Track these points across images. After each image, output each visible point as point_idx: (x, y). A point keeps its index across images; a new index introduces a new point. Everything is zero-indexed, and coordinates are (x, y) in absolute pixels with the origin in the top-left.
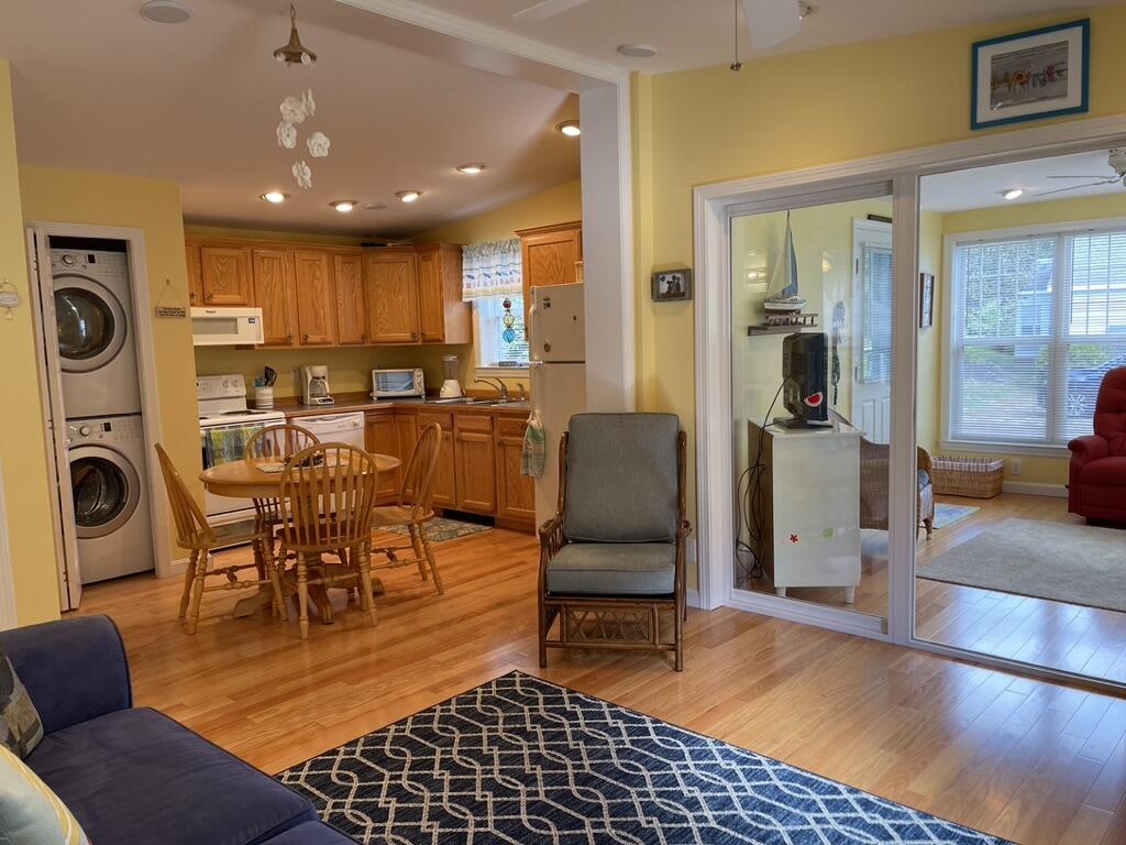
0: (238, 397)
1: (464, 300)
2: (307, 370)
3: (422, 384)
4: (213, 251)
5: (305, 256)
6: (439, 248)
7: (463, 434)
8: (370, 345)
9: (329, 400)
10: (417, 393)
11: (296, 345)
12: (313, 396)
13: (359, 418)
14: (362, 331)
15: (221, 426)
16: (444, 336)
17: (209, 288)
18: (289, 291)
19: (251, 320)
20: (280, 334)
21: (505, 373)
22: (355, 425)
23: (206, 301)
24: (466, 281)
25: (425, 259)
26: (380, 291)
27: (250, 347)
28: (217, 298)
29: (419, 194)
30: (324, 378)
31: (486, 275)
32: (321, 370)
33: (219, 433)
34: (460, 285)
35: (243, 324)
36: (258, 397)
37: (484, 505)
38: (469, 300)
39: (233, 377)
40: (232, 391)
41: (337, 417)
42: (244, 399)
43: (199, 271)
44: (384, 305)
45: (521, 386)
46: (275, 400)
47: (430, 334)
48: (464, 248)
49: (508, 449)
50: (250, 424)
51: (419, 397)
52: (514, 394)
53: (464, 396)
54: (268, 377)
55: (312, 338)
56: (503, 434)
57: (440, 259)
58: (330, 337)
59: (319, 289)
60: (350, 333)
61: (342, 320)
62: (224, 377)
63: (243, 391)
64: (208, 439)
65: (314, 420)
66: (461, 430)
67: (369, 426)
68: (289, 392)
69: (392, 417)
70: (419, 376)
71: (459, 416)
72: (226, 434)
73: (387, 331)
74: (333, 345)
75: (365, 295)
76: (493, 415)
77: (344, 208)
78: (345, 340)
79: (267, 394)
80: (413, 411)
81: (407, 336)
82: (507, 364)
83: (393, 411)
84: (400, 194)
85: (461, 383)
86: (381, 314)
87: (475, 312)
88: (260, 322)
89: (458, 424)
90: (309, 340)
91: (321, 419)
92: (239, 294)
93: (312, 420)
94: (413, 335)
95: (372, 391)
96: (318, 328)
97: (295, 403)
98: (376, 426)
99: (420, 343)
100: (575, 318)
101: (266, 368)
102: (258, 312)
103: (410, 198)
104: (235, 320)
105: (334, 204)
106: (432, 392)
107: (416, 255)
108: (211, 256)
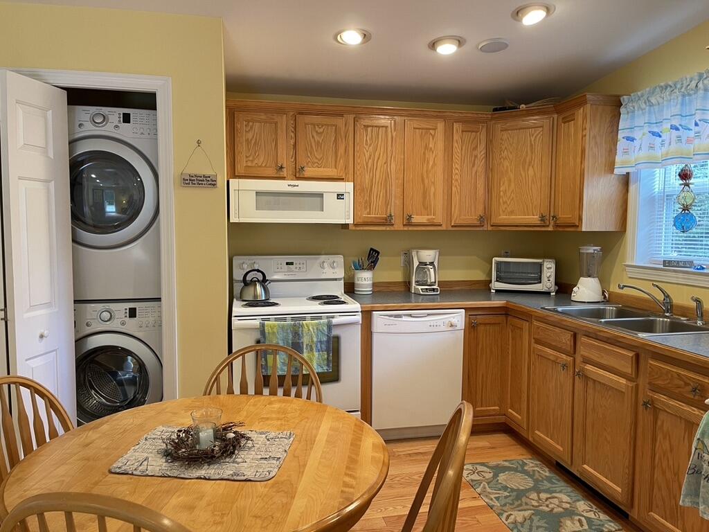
0: (336, 279)
1: (616, 171)
2: (414, 253)
3: (553, 279)
4: (308, 119)
5: (416, 123)
6: (586, 103)
7: (589, 367)
8: (490, 228)
9: (434, 290)
10: (545, 289)
11: (398, 225)
12: (418, 283)
13: (458, 318)
14: (481, 212)
15: (281, 317)
16: (580, 219)
17: (302, 161)
18: (393, 166)
19: (340, 196)
20: (377, 213)
21: (670, 277)
22: (452, 326)
23: (299, 175)
24: (622, 144)
25: (566, 121)
26: (506, 163)
27: (345, 226)
28: (309, 171)
29: (548, 10)
30: (432, 264)
31: (654, 134)
32: (428, 255)
33: (274, 326)
34: (612, 151)
35: (330, 200)
36: (356, 282)
37: (614, 489)
38: (624, 171)
39: (332, 258)
40: (328, 273)
41: (429, 315)
42: (342, 282)
43: (292, 142)
44: (510, 181)
45: (698, 301)
46: (374, 285)
47: (565, 216)
48: (625, 99)
49: (662, 416)
51: (548, 293)
52: (684, 311)
53: (606, 301)
54: (372, 259)
55: (416, 219)
56: (655, 389)
57: (585, 117)
58: (438, 219)
59: (431, 163)
60: (466, 213)
61: (456, 199)
62: (323, 257)
63: (340, 273)
64: (262, 330)
65: (399, 316)
66: (587, 361)
67: (471, 328)
68: (397, 276)
69: (503, 318)
70: (549, 269)
71: (584, 339)
72: (283, 327)
73: (512, 212)
74: (444, 228)
75: (489, 169)
77: (447, 49)
78: (459, 222)
79: (365, 279)
80: (527, 316)
81: (534, 219)
82: (677, 264)
83: (505, 311)
84: (518, 13)
85: (604, 282)
86: (505, 192)
87: (632, 188)
88: (349, 199)
89: (582, 351)
90: (414, 220)
91: (410, 315)
92: (336, 168)
93: (396, 316)
94: (543, 218)
95: (491, 281)
96: (426, 208)
97: (402, 289)
98: (481, 328)
99: (550, 229)
101: (372, 249)
102: (347, 187)
103: (534, 17)
104: (321, 195)
105: (433, 45)
107: (555, 116)
108: (306, 124)
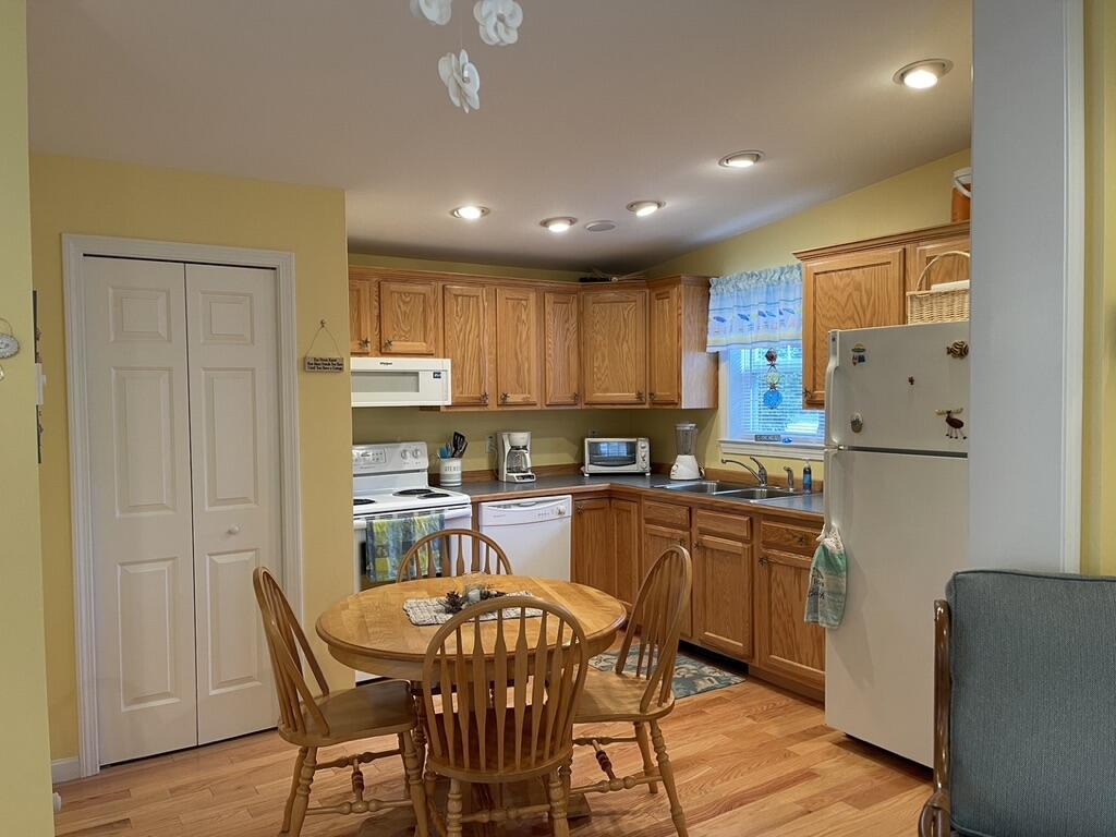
0: (418, 471)
1: (708, 350)
2: (505, 437)
3: (647, 459)
4: (394, 286)
6: (679, 282)
7: (706, 538)
8: (584, 407)
9: (529, 477)
10: (640, 470)
11: (492, 406)
12: (510, 470)
13: (565, 504)
14: (574, 389)
15: (386, 514)
16: (680, 397)
17: (388, 334)
18: (486, 339)
19: (437, 375)
20: (471, 392)
21: (763, 451)
22: (560, 513)
23: (384, 350)
24: (712, 324)
25: (660, 297)
26: (599, 338)
27: (437, 408)
28: (396, 346)
29: (659, 205)
30: (525, 448)
31: (742, 316)
32: (521, 438)
33: (383, 524)
34: (704, 331)
35: (426, 379)
36: (443, 472)
37: (735, 645)
38: (715, 350)
39: (413, 446)
40: (411, 463)
41: (537, 503)
42: (426, 473)
43: (376, 312)
44: (603, 356)
45: (789, 470)
46: (464, 474)
47: (662, 393)
48: (713, 281)
49: (775, 568)
50: (424, 511)
51: (642, 475)
52: (777, 481)
53: (703, 477)
54: (457, 446)
55: (512, 398)
56: (768, 545)
57: (679, 296)
58: (534, 398)
59: (524, 336)
60: (559, 392)
61: (550, 375)
62: (403, 446)
63: (424, 463)
64: (369, 531)
65: (509, 506)
66: (703, 532)
67: (578, 513)
68: (482, 464)
69: (607, 501)
70: (643, 449)
71: (701, 512)
72: (393, 525)
73: (606, 390)
74: (538, 407)
75: (581, 343)
76: (754, 516)
77: (559, 228)
78: (554, 401)
79: (453, 469)
80: (636, 496)
81: (631, 396)
82: (767, 438)
83: (609, 495)
84: (632, 207)
85: (700, 459)
86: (599, 368)
87: (722, 366)
88: (447, 377)
89: (699, 523)
90: (509, 400)
91: (518, 505)
92: (425, 341)
93: (505, 506)
94: (639, 395)
95: (583, 465)
96: (520, 386)
97: (488, 478)
98: (586, 514)
99: (647, 406)
100: (911, 381)
101: (456, 434)
102: (444, 364)
103: (646, 212)
104: (416, 374)
105: (545, 223)
106: (660, 469)
107: (648, 291)
108: (392, 292)
